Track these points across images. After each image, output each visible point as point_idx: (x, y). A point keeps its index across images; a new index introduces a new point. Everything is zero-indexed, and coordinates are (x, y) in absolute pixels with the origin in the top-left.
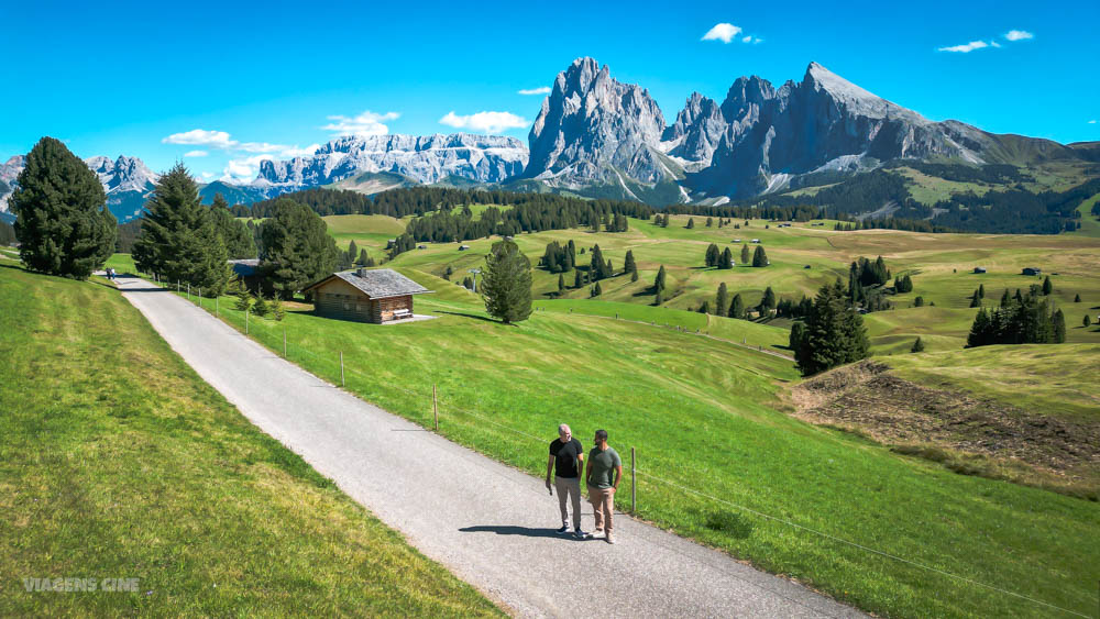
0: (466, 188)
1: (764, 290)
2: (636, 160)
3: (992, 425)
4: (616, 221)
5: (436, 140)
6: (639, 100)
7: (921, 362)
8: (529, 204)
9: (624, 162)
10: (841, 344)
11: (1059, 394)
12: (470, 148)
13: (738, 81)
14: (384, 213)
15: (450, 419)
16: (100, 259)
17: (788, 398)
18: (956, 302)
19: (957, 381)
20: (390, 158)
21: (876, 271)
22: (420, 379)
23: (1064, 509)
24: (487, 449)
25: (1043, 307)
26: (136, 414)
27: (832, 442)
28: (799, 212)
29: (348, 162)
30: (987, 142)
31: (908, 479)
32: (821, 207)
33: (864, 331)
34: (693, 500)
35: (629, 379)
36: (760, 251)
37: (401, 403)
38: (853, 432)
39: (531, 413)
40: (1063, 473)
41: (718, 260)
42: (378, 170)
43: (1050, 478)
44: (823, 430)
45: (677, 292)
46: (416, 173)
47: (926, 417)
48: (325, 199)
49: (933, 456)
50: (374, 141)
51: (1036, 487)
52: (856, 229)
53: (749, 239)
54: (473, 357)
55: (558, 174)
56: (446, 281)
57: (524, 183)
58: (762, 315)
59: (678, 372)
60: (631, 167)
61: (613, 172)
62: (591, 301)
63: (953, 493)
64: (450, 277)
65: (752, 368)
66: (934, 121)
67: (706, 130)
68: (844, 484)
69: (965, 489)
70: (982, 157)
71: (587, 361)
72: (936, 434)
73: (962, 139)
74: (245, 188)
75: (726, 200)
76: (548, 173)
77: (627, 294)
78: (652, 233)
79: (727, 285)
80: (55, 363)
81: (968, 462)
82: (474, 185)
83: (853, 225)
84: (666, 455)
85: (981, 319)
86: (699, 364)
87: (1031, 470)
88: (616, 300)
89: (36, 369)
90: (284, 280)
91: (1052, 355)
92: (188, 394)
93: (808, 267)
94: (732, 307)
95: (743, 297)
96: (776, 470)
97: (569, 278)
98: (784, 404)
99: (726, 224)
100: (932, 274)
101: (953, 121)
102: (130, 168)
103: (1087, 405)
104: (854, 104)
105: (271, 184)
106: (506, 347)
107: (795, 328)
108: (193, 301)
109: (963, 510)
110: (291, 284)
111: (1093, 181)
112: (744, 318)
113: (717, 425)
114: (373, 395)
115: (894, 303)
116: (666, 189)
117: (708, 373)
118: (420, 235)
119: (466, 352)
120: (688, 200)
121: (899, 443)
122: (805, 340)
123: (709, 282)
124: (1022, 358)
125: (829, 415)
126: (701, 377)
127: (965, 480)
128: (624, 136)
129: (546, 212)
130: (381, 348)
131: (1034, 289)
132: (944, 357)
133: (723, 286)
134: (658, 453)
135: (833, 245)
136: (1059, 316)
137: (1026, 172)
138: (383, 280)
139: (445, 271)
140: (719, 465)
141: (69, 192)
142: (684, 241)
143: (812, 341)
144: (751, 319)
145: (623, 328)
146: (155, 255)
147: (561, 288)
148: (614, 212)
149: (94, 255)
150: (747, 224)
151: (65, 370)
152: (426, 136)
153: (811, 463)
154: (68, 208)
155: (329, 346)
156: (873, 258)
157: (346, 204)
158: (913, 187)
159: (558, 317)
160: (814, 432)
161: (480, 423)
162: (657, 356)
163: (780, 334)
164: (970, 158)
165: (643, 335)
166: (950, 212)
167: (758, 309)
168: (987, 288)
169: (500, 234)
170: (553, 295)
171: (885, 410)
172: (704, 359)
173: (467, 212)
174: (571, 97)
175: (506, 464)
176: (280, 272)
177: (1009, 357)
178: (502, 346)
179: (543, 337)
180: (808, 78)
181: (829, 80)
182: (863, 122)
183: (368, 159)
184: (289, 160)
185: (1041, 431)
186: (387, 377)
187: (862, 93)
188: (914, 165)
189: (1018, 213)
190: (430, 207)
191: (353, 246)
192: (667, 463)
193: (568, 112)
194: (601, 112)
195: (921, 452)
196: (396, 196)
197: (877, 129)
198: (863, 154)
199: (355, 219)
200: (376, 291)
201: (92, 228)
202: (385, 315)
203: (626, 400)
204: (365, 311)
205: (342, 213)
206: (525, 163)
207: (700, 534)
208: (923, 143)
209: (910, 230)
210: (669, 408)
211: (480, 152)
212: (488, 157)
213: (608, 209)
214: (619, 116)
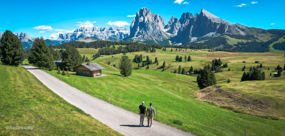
0: (114, 41)
1: (190, 67)
2: (158, 34)
3: (244, 101)
4: (153, 49)
5: (106, 28)
6: (158, 18)
7: (229, 85)
8: (130, 45)
9: (155, 34)
10: (209, 81)
11: (261, 93)
12: (115, 30)
13: (184, 14)
14: (92, 47)
15: (114, 101)
16: (21, 61)
17: (196, 95)
18: (238, 70)
19: (237, 90)
20: (93, 33)
21: (219, 62)
22: (105, 91)
23: (258, 120)
24: (124, 107)
25: (260, 71)
26: (43, 100)
27: (205, 105)
28: (199, 47)
29: (82, 34)
30: (247, 29)
31: (223, 114)
32: (205, 46)
33: (215, 78)
34: (170, 118)
35: (156, 90)
36: (189, 57)
37: (102, 97)
38: (212, 103)
39: (133, 99)
40: (261, 112)
41: (179, 59)
42: (90, 36)
43: (257, 113)
44: (204, 102)
45: (168, 68)
46: (100, 37)
47: (229, 99)
48: (77, 44)
49: (230, 108)
50: (89, 29)
51: (254, 115)
52: (214, 51)
53: (186, 54)
54: (117, 85)
55: (138, 37)
56: (109, 65)
57: (129, 40)
58: (190, 73)
59: (168, 88)
60: (156, 36)
61: (152, 37)
62: (146, 70)
63: (233, 117)
64: (110, 64)
65: (187, 87)
66: (233, 24)
67: (175, 26)
68: (206, 115)
69: (236, 116)
70: (245, 33)
71: (146, 86)
72: (231, 103)
73: (240, 28)
74: (55, 41)
75: (181, 44)
76: (135, 37)
77: (155, 68)
78: (162, 53)
79: (181, 66)
80: (19, 88)
81: (238, 110)
82: (116, 40)
83: (213, 50)
84: (165, 108)
85: (244, 74)
86: (174, 86)
87: (253, 112)
88: (153, 70)
89: (15, 90)
90: (68, 66)
91: (260, 83)
92: (51, 95)
93: (201, 61)
94: (182, 71)
95: (185, 69)
96: (190, 112)
97: (141, 64)
98: (195, 96)
99: (181, 50)
100: (232, 63)
101: (238, 24)
102: (24, 36)
103: (267, 96)
104: (213, 19)
105: (62, 40)
106: (125, 83)
107: (198, 77)
108: (46, 72)
109: (234, 120)
110: (70, 67)
111: (273, 39)
112: (185, 74)
113: (177, 101)
114: (95, 95)
115: (223, 70)
116: (165, 41)
117: (176, 89)
118: (102, 53)
119: (116, 84)
120: (171, 44)
121: (222, 105)
122: (200, 80)
123: (176, 65)
124: (253, 84)
125: (206, 99)
126: (174, 89)
127: (236, 114)
128: (155, 27)
129: (134, 47)
130: (94, 83)
131: (258, 67)
132: (234, 84)
133: (180, 66)
134: (163, 108)
135: (208, 55)
136: (264, 73)
137: (256, 37)
138: (94, 66)
139: (108, 62)
140: (177, 110)
141: (13, 44)
142: (170, 55)
143: (202, 80)
144: (187, 75)
145: (155, 77)
146: (34, 59)
147: (138, 67)
148: (152, 47)
149: (20, 60)
150: (186, 50)
151: (22, 90)
152: (103, 27)
153: (199, 110)
154: (13, 48)
155: (82, 83)
156: (218, 59)
157: (82, 45)
158: (228, 41)
159: (138, 74)
160: (202, 103)
161: (121, 101)
162: (163, 84)
163: (194, 78)
164: (242, 33)
165: (160, 79)
166: (237, 47)
167: (189, 72)
168: (246, 66)
169: (123, 53)
170: (136, 69)
171: (219, 97)
172: (175, 85)
173: (114, 47)
174: (141, 17)
175: (128, 111)
176: (67, 64)
177: (250, 84)
178: (124, 82)
179: (135, 80)
180: (202, 13)
181: (207, 14)
182: (215, 24)
183: (88, 33)
184: (67, 33)
185: (256, 102)
186: (97, 91)
187: (215, 17)
188: (228, 35)
189: (254, 47)
190: (104, 46)
191: (84, 56)
192: (165, 110)
193: (140, 21)
194: (149, 21)
195: (227, 107)
196: (95, 43)
197: (219, 26)
198: (215, 32)
199: (85, 49)
200: (92, 69)
201: (19, 53)
202: (94, 75)
203: (155, 96)
204: (89, 74)
205: (81, 47)
206: (129, 34)
207: (171, 124)
208: (231, 29)
209: (227, 52)
210: (166, 97)
211: (117, 31)
212: (119, 33)
213: (151, 46)
214: (153, 22)
